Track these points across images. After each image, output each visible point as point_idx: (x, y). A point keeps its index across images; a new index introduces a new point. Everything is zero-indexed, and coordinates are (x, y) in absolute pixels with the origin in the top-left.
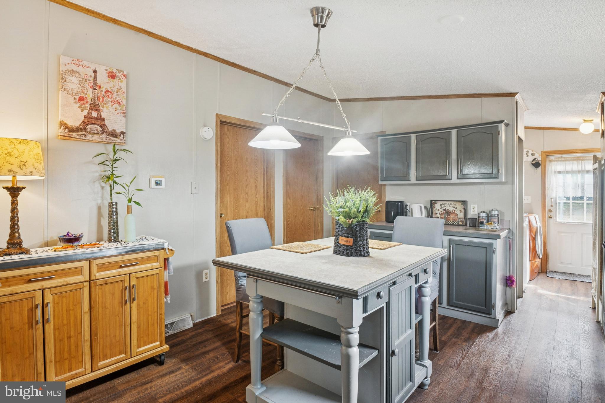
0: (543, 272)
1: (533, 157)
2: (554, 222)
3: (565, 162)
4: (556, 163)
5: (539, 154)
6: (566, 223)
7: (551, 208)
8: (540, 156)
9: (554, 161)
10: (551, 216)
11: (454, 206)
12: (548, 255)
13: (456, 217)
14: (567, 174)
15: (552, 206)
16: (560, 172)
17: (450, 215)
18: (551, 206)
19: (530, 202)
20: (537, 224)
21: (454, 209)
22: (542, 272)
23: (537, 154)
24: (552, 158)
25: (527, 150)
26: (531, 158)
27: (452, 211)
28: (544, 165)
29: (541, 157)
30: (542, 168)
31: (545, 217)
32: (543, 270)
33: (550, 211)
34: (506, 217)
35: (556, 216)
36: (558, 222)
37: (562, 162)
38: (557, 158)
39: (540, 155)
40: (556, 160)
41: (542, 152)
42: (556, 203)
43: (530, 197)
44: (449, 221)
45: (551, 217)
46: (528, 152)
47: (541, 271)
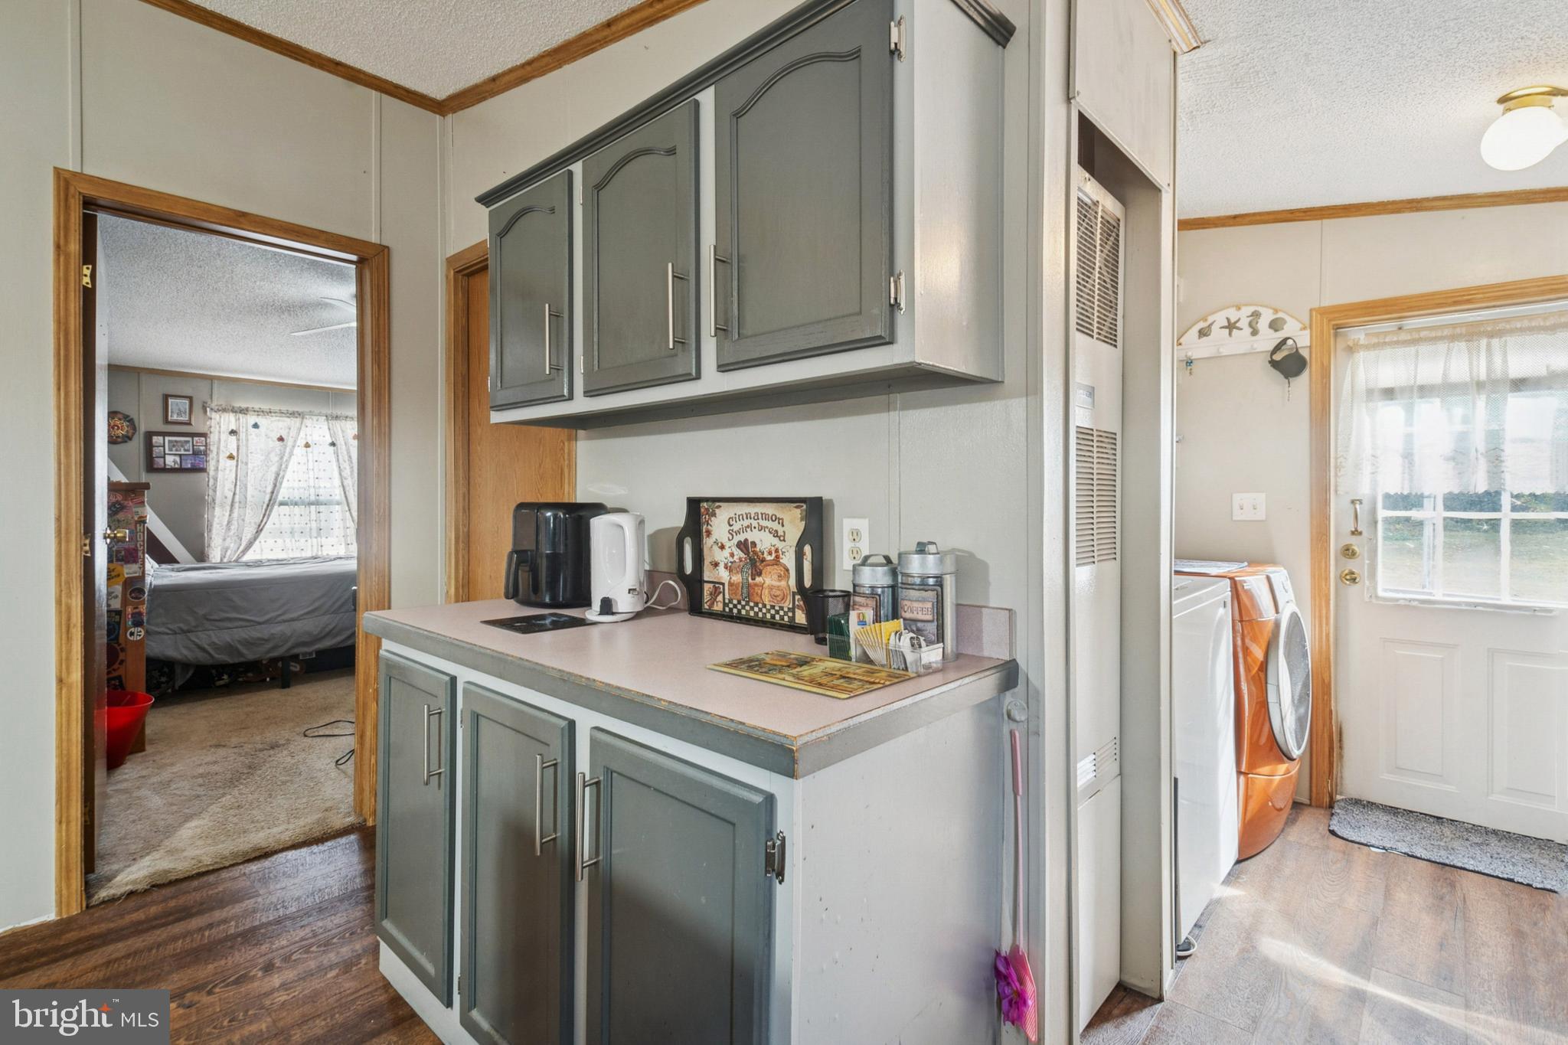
0: (1319, 806)
1: (1276, 338)
2: (1367, 600)
3: (1412, 349)
4: (1372, 354)
5: (1301, 323)
6: (1415, 603)
7: (1354, 541)
8: (1304, 328)
9: (1367, 347)
10: (1353, 573)
11: (775, 526)
12: (1341, 734)
13: (783, 583)
14: (1421, 397)
15: (1356, 532)
16: (1389, 393)
17: (760, 574)
18: (1353, 533)
19: (1264, 518)
20: (1277, 612)
21: (776, 541)
22: (1313, 804)
23: (1294, 320)
24: (1358, 335)
25: (1251, 309)
26: (1267, 340)
27: (770, 553)
28: (1322, 364)
29: (1308, 332)
30: (1314, 377)
31: (1327, 579)
32: (1317, 794)
33: (1348, 552)
34: (1000, 593)
35: (1373, 574)
36: (1385, 599)
37: (1400, 351)
38: (1377, 335)
39: (1307, 323)
40: (1375, 340)
41: (1314, 313)
42: (1376, 522)
43: (1263, 495)
44: (760, 606)
45: (1355, 579)
46: (1256, 315)
47: (1310, 800)
